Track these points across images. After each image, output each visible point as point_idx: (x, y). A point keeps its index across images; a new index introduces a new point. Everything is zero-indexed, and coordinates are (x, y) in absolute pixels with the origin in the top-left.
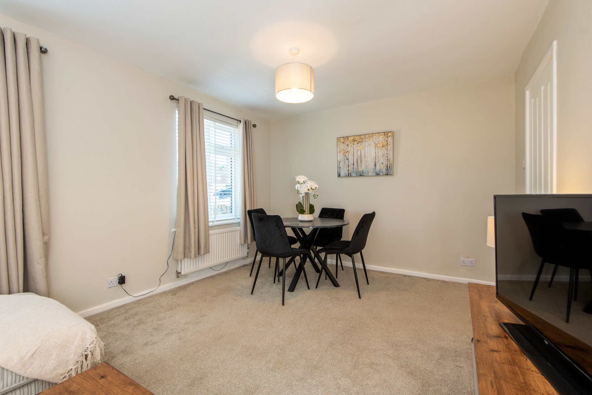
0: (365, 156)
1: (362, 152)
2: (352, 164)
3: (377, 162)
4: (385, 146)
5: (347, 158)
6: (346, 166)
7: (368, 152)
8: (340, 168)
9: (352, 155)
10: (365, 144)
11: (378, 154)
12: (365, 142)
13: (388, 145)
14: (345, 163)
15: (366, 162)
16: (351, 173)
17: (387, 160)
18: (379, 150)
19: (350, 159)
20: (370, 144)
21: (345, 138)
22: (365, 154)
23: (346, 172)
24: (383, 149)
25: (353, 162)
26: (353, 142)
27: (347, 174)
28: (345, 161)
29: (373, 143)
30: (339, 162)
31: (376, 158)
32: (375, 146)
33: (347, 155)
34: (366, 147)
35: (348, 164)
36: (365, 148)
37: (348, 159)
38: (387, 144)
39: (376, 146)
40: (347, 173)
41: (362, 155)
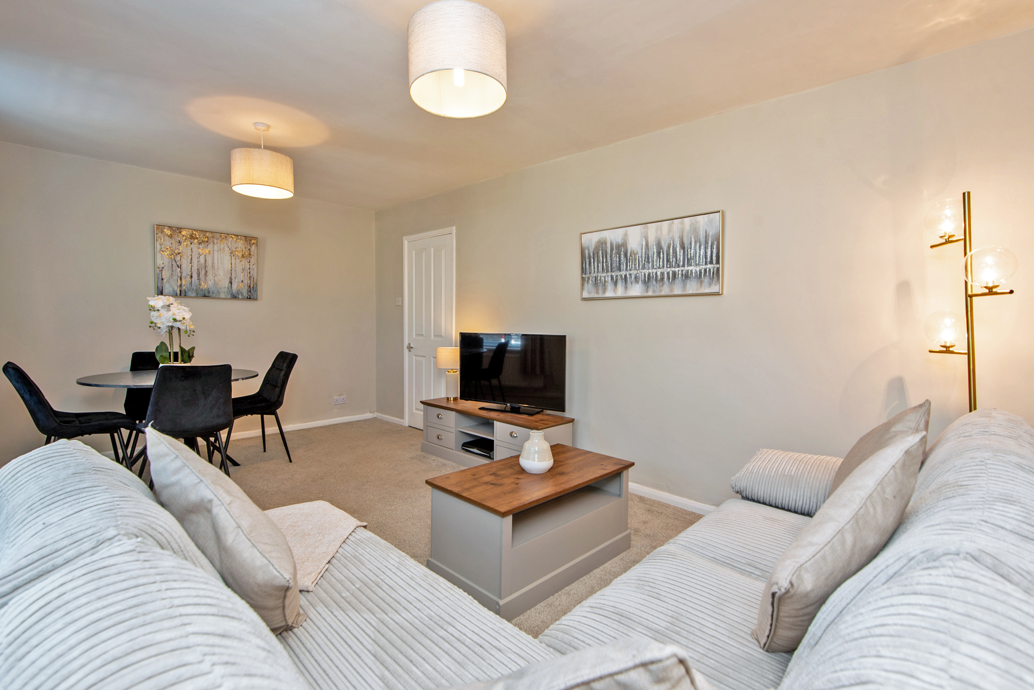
0: (213, 266)
1: (207, 259)
2: (189, 277)
3: (233, 278)
4: (247, 256)
5: (177, 265)
6: (175, 278)
7: (218, 261)
8: (162, 279)
9: (189, 261)
10: (213, 248)
11: (236, 267)
12: (214, 243)
13: (252, 256)
14: (174, 273)
15: (214, 275)
16: (186, 290)
17: (250, 277)
18: (238, 261)
19: (184, 266)
20: (222, 248)
21: (174, 228)
22: (213, 263)
23: (176, 288)
24: (244, 260)
25: (190, 273)
26: (191, 239)
27: (178, 292)
28: (174, 268)
29: (227, 249)
30: (161, 269)
31: (232, 272)
32: (231, 253)
33: (178, 258)
34: (216, 253)
35: (179, 275)
36: (213, 253)
37: (180, 267)
38: (250, 254)
39: (232, 255)
40: (179, 289)
41: (207, 264)
